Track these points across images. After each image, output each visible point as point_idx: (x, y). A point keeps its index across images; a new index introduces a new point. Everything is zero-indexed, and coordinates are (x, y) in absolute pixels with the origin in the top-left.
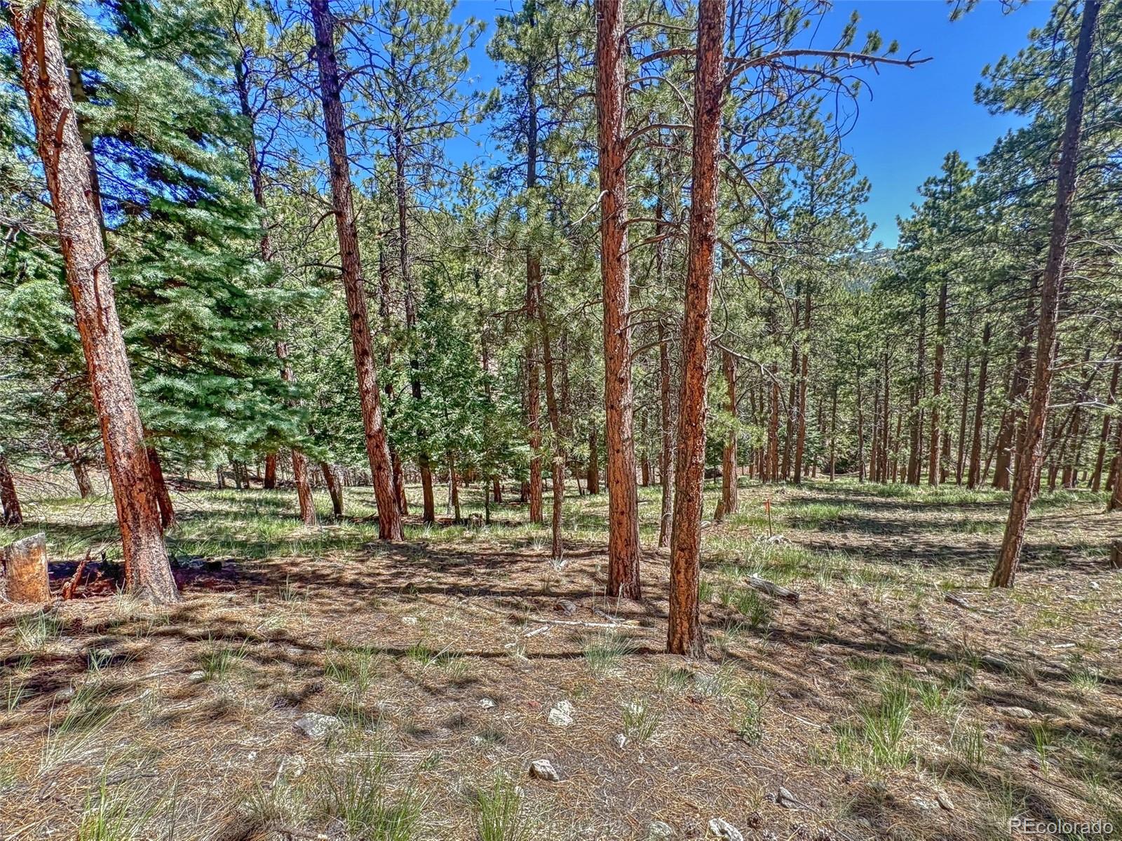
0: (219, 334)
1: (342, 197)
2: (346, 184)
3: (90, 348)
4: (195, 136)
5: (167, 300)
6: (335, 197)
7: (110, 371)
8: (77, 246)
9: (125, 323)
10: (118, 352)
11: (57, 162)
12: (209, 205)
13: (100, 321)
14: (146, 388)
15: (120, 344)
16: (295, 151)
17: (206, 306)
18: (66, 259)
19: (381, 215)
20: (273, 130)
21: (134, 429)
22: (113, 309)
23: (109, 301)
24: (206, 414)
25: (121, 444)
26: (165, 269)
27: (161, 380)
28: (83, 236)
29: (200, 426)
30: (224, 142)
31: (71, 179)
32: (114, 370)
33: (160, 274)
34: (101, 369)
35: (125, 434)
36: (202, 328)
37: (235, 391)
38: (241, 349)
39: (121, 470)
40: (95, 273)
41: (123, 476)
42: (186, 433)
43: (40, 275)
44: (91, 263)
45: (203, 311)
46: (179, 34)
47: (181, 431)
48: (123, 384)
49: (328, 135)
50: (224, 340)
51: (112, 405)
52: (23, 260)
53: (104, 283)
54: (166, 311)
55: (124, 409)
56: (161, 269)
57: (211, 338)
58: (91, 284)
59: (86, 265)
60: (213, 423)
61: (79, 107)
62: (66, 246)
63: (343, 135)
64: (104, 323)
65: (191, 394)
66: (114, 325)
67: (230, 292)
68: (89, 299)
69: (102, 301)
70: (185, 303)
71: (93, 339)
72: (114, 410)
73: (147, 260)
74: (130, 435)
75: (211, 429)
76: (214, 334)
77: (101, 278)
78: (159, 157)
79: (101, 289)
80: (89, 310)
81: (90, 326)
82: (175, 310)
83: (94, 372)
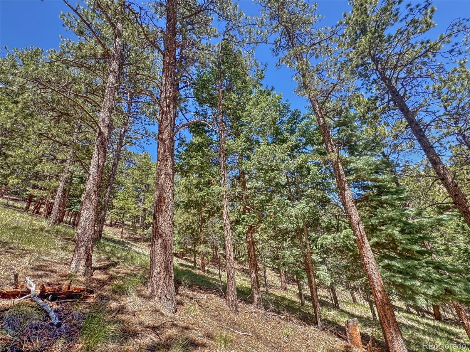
0: (404, 242)
1: (442, 172)
2: (441, 166)
3: (361, 249)
4: (376, 172)
5: (382, 230)
6: (437, 173)
7: (368, 258)
8: (353, 217)
9: (369, 240)
10: (369, 250)
11: (345, 194)
12: (387, 193)
13: (362, 240)
14: (381, 264)
15: (369, 248)
16: (407, 161)
17: (397, 231)
18: (350, 221)
19: (465, 172)
20: (397, 158)
21: (380, 281)
22: (365, 235)
23: (363, 233)
24: (408, 278)
25: (376, 287)
26: (378, 219)
27: (386, 261)
28: (354, 213)
29: (408, 283)
30: (387, 171)
31: (348, 198)
32: (369, 257)
33: (377, 221)
34: (365, 257)
35: (377, 283)
36: (396, 239)
37: (418, 267)
38: (416, 248)
39: (378, 298)
40: (358, 224)
41: (380, 301)
42: (402, 285)
43: (345, 228)
44: (357, 221)
45: (396, 233)
46: (366, 147)
47: (400, 284)
48: (373, 263)
49: (425, 150)
50: (407, 244)
51: (371, 271)
52: (340, 224)
53: (361, 227)
54: (382, 234)
55: (375, 272)
56: (376, 219)
57: (401, 243)
58: (358, 228)
59: (356, 222)
60: (414, 283)
61: (347, 178)
62: (350, 217)
63: (433, 148)
64: (364, 240)
65: (399, 268)
66: (367, 242)
67: (403, 223)
68: (358, 233)
69: (362, 233)
70: (389, 231)
71: (361, 246)
72: (372, 273)
73: (371, 217)
74: (379, 283)
75: (413, 285)
76: (402, 242)
77: (360, 225)
78: (366, 183)
79: (361, 229)
80: (359, 237)
81: (359, 242)
82: (386, 234)
83: (363, 258)
